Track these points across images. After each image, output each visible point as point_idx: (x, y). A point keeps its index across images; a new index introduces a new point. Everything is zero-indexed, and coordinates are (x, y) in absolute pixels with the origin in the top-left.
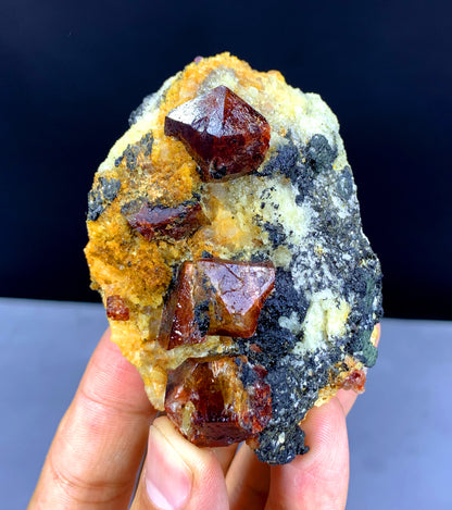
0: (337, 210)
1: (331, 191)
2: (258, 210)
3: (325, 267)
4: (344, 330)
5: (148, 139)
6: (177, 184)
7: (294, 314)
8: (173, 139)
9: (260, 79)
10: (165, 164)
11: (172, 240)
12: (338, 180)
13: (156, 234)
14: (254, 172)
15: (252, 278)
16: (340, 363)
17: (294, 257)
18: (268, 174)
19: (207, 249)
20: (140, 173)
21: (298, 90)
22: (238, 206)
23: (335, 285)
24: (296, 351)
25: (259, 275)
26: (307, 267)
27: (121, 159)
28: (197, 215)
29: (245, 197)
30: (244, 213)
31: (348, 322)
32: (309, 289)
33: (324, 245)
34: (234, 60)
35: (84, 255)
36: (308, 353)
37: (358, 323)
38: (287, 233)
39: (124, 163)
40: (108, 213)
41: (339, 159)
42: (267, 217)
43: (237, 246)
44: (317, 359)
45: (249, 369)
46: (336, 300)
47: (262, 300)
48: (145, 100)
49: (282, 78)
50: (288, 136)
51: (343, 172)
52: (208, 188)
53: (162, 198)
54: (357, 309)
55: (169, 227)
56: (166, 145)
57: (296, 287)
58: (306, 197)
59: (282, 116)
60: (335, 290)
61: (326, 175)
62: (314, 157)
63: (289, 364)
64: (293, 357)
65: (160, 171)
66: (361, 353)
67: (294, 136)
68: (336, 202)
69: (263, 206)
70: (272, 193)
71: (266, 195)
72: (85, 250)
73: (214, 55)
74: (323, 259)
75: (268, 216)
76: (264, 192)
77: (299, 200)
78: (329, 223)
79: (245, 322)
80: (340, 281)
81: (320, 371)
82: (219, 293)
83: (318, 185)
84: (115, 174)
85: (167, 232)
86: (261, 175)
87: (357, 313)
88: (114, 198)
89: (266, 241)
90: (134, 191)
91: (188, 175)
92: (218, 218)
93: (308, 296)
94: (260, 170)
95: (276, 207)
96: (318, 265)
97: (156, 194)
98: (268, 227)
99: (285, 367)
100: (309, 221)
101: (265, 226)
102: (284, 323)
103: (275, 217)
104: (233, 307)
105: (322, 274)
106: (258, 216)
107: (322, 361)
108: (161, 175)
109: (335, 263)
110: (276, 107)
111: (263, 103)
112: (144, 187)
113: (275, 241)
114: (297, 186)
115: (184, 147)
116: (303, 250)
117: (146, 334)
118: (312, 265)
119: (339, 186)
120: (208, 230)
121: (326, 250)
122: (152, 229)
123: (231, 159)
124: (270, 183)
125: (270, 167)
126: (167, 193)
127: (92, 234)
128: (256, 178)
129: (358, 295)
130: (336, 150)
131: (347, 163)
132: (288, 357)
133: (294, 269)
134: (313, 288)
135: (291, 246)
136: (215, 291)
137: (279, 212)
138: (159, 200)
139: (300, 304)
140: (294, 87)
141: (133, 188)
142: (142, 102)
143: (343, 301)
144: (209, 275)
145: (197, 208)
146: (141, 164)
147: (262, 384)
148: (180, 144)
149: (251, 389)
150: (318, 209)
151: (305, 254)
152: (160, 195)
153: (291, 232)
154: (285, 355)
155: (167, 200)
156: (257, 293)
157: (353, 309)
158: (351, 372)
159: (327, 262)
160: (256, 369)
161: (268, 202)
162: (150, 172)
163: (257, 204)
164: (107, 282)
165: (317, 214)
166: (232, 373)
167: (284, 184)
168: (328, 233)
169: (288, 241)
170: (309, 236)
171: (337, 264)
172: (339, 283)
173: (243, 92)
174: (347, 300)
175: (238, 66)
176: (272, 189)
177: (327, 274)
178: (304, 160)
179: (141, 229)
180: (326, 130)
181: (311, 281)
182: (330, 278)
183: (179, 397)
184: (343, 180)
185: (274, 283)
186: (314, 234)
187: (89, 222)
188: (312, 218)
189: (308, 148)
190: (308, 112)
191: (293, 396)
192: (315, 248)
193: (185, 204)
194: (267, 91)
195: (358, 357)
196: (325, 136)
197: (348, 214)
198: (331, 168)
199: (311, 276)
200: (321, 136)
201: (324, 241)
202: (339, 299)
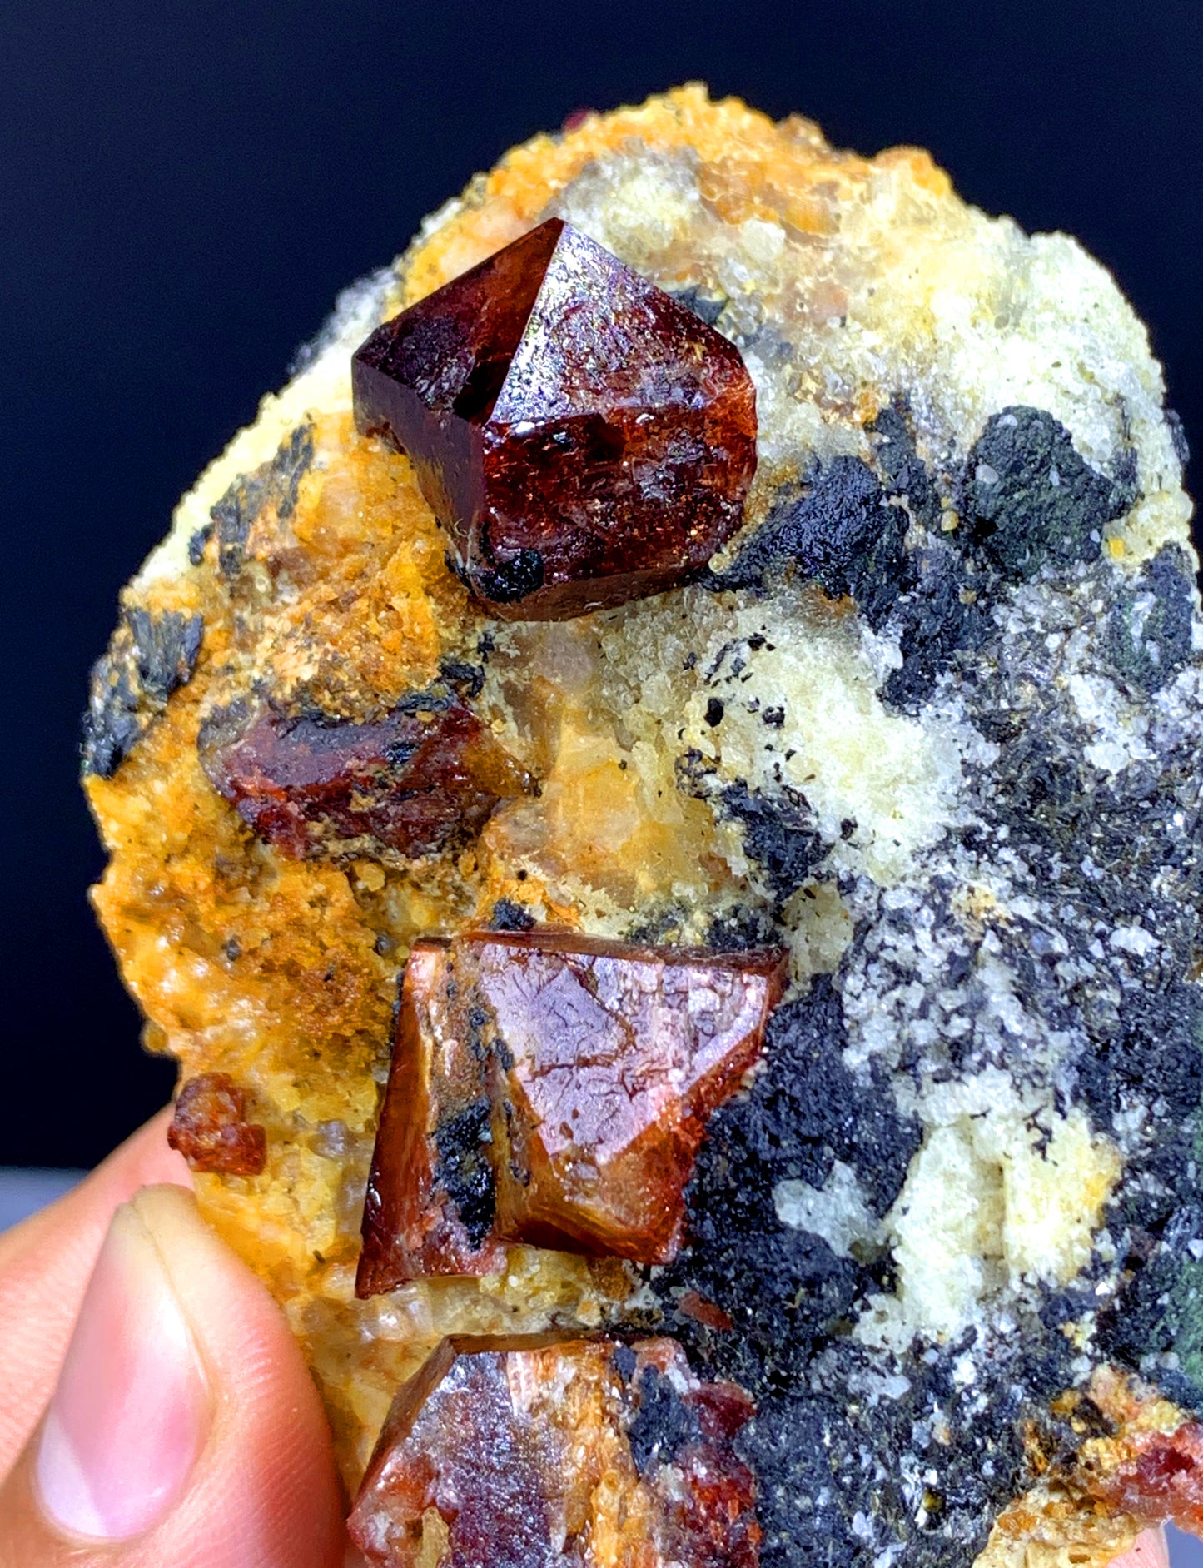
0: (1082, 735)
1: (1077, 650)
2: (697, 734)
3: (995, 979)
4: (1082, 1256)
5: (298, 450)
6: (373, 627)
7: (844, 1171)
8: (377, 447)
9: (831, 188)
10: (347, 547)
11: (396, 859)
12: (1118, 604)
13: (316, 829)
14: (697, 573)
15: (663, 1014)
16: (1069, 1399)
17: (863, 929)
18: (750, 581)
19: (517, 893)
20: (262, 585)
21: (1006, 225)
22: (634, 718)
23: (1035, 1056)
24: (867, 1331)
25: (700, 1000)
26: (904, 975)
27: (207, 534)
28: (459, 754)
29: (661, 677)
30: (660, 744)
31: (1111, 1221)
32: (908, 1065)
33: (1019, 887)
34: (734, 115)
35: (89, 914)
36: (918, 1348)
37: (1157, 1229)
38: (830, 831)
39: (212, 550)
40: (153, 748)
41: (1143, 514)
42: (735, 761)
43: (645, 881)
44: (965, 1372)
45: (666, 1396)
46: (1031, 1122)
47: (698, 1103)
49: (942, 180)
50: (892, 421)
51: (1148, 567)
52: (516, 640)
53: (317, 685)
54: (1149, 1165)
55: (362, 803)
56: (349, 473)
57: (854, 1059)
58: (945, 680)
59: (872, 338)
60: (1028, 1077)
61: (1060, 586)
62: (985, 507)
63: (841, 1388)
64: (859, 1358)
65: (324, 576)
66: (1173, 1361)
67: (920, 419)
68: (1090, 697)
69: (715, 713)
70: (757, 661)
71: (725, 671)
72: (96, 893)
74: (991, 944)
75: (742, 757)
76: (720, 658)
77: (903, 692)
78: (1040, 792)
79: (614, 1193)
80: (1060, 1041)
81: (984, 1424)
82: (522, 1072)
83: (1014, 628)
84: (187, 593)
85: (363, 822)
86: (722, 585)
87: (1150, 1185)
88: (174, 687)
89: (740, 865)
90: (242, 658)
91: (417, 591)
92: (561, 767)
93: (904, 1101)
94: (721, 563)
95: (776, 719)
96: (960, 971)
97: (300, 668)
98: (741, 803)
99: (825, 1397)
100: (949, 778)
101: (726, 795)
102: (795, 1206)
103: (767, 762)
104: (567, 1131)
105: (976, 1007)
106: (693, 754)
107: (991, 1386)
108: (326, 591)
109: (1051, 961)
110: (857, 300)
111: (806, 284)
112: (267, 641)
113: (776, 864)
114: (895, 629)
115: (411, 479)
116: (892, 902)
117: (323, 1235)
118: (932, 961)
119: (1117, 632)
120: (522, 814)
121: (1025, 908)
122: (293, 808)
123: (560, 520)
124: (750, 618)
125: (761, 552)
126: (336, 664)
127: (112, 835)
128: (705, 599)
129: (1160, 1107)
130: (1128, 473)
131: (1181, 534)
132: (832, 1356)
133: (853, 983)
134: (929, 1066)
135: (848, 886)
136: (508, 1063)
137: (789, 738)
138: (305, 690)
139: (866, 1133)
140: (993, 210)
141: (243, 646)
143: (1074, 1130)
144: (496, 999)
145: (461, 726)
146: (263, 552)
147: (721, 1457)
148: (400, 466)
149: (671, 1479)
150: (994, 728)
151: (900, 921)
152: (308, 673)
153: (848, 827)
154: (819, 1344)
155: (337, 690)
156: (676, 1075)
157: (1133, 1169)
158: (1141, 1441)
159: (1007, 955)
160: (702, 1398)
161: (733, 693)
162: (299, 582)
163: (697, 708)
164: (187, 1022)
165: (988, 753)
166: (594, 1408)
167: (815, 624)
168: (1037, 834)
169: (841, 863)
170: (944, 846)
171: (1066, 970)
172: (1058, 1051)
173: (717, 244)
174: (1102, 1123)
175: (744, 138)
176: (756, 643)
177: (1004, 1007)
178: (949, 522)
179: (253, 808)
180: (1078, 388)
181: (923, 1032)
182: (1015, 1028)
183: (391, 1489)
184: (1144, 605)
185: (756, 1042)
186: (969, 838)
187: (91, 782)
188: (968, 768)
189: (971, 469)
190: (1008, 315)
191: (862, 1526)
192: (959, 897)
193: (407, 709)
194: (845, 238)
195: (1155, 1377)
196: (1055, 417)
197: (1140, 751)
198: (1093, 554)
199: (923, 1013)
200: (1031, 417)
201: (1020, 869)
202: (1049, 1118)
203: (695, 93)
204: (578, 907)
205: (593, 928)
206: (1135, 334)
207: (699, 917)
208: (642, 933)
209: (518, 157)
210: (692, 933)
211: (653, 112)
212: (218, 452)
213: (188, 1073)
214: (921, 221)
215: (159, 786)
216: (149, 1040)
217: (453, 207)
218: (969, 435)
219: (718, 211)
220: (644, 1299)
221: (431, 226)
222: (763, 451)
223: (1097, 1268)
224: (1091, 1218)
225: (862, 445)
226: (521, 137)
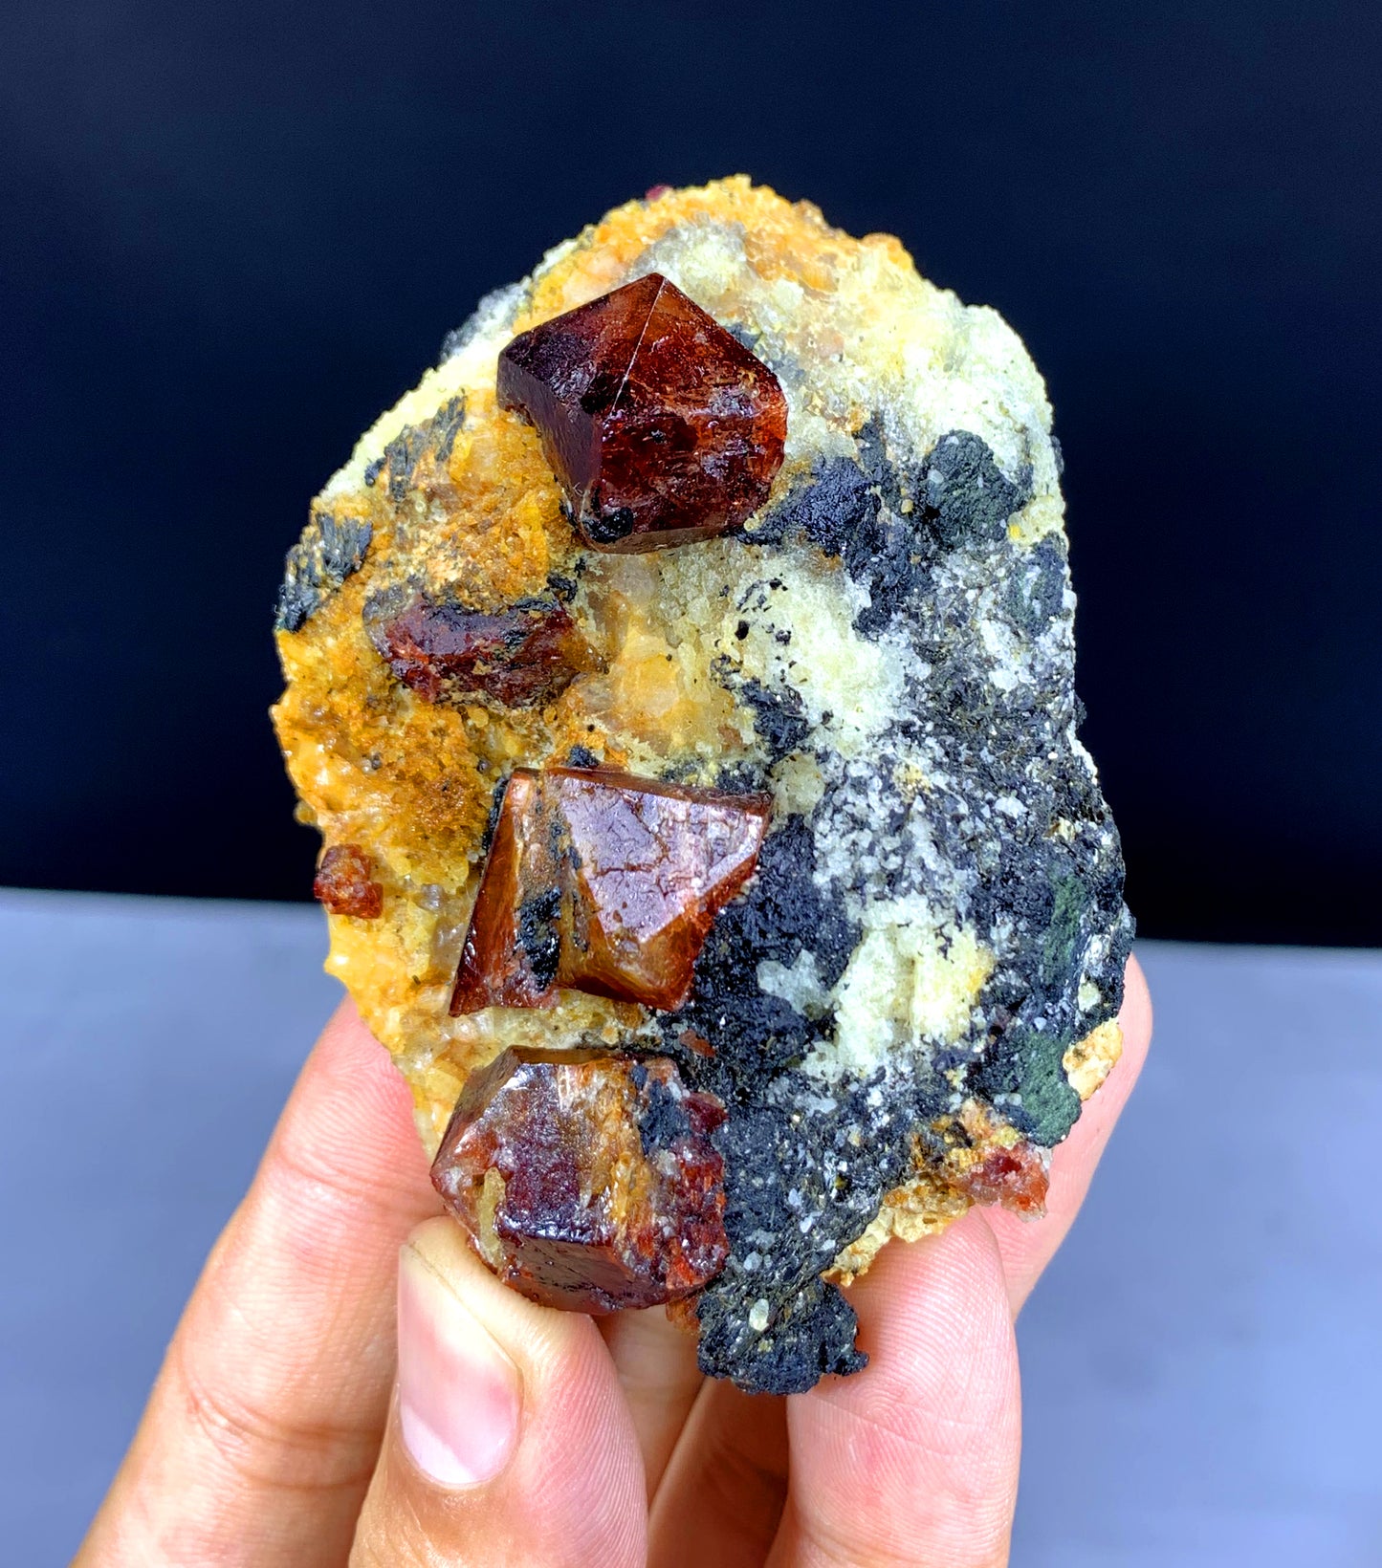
0: (988, 663)
1: (986, 603)
2: (728, 644)
3: (920, 830)
4: (964, 1024)
5: (453, 413)
6: (505, 549)
7: (807, 957)
8: (513, 419)
9: (831, 258)
10: (486, 488)
11: (498, 706)
12: (1016, 572)
13: (447, 683)
14: (735, 529)
15: (689, 838)
16: (945, 1121)
17: (831, 788)
18: (772, 540)
19: (587, 740)
20: (420, 507)
21: (949, 295)
22: (681, 626)
23: (943, 886)
24: (811, 1066)
25: (714, 831)
26: (859, 824)
27: (380, 465)
28: (558, 641)
29: (703, 600)
30: (698, 647)
31: (984, 1001)
32: (858, 887)
33: (937, 765)
34: (766, 198)
35: (270, 725)
36: (846, 1080)
37: (1014, 1008)
38: (814, 718)
39: (384, 478)
40: (330, 613)
41: (1034, 509)
42: (753, 665)
43: (677, 739)
44: (875, 1098)
45: (668, 1101)
46: (939, 932)
47: (711, 904)
48: (485, 304)
49: (907, 259)
50: (871, 431)
51: (1037, 549)
52: (601, 564)
53: (459, 585)
54: (1013, 965)
55: (480, 669)
56: (491, 435)
57: (820, 879)
58: (898, 617)
59: (861, 372)
60: (939, 901)
61: (979, 557)
62: (934, 499)
63: (789, 1104)
64: (804, 1084)
65: (468, 506)
66: (1017, 1100)
67: (890, 431)
68: (994, 637)
69: (743, 631)
70: (774, 598)
71: (752, 602)
72: (276, 712)
73: (702, 183)
74: (919, 805)
75: (758, 663)
76: (749, 592)
77: (868, 624)
78: (957, 700)
79: (648, 963)
80: (961, 875)
81: (885, 1135)
82: (588, 873)
83: (945, 584)
84: (361, 506)
85: (480, 681)
86: (752, 540)
87: (1012, 978)
88: (349, 573)
89: (749, 737)
90: (401, 557)
91: (537, 525)
92: (626, 654)
93: (853, 912)
94: (752, 525)
95: (785, 639)
96: (898, 823)
97: (447, 572)
98: (754, 695)
99: (777, 1109)
100: (896, 687)
101: (745, 688)
102: (771, 979)
103: (776, 668)
104: (617, 917)
105: (906, 848)
106: (725, 658)
107: (892, 1109)
108: (468, 517)
109: (958, 819)
110: (851, 344)
111: (815, 328)
112: (423, 548)
113: (775, 739)
114: (867, 580)
115: (538, 445)
116: (854, 771)
117: (420, 964)
118: (879, 816)
119: (1014, 592)
120: (595, 685)
121: (940, 780)
122: (432, 669)
123: (647, 489)
124: (773, 566)
125: (782, 520)
126: (474, 572)
127: (291, 670)
128: (739, 549)
129: (1022, 925)
130: (1027, 482)
131: (1058, 525)
132: (785, 1082)
133: (823, 826)
134: (871, 888)
135: (823, 757)
136: (578, 864)
137: (792, 652)
138: (450, 588)
139: (824, 932)
140: (941, 285)
141: (401, 548)
142: (475, 309)
143: (966, 939)
144: (571, 818)
145: (559, 623)
146: (423, 484)
147: (703, 1147)
148: (529, 435)
149: (667, 1161)
150: (929, 653)
151: (860, 786)
152: (454, 576)
153: (827, 717)
154: (777, 1072)
155: (474, 591)
156: (697, 882)
157: (1001, 966)
158: (988, 1151)
159: (927, 814)
160: (692, 1105)
161: (758, 620)
162: (448, 508)
163: (730, 626)
164: (332, 806)
165: (923, 670)
166: (615, 1107)
167: (816, 573)
168: (953, 730)
169: (818, 741)
170: (889, 733)
171: (966, 826)
172: (959, 883)
173: (756, 294)
174: (983, 935)
175: (774, 217)
176: (775, 585)
177: (924, 849)
178: (906, 507)
179: (403, 666)
180: (998, 419)
181: (869, 864)
182: (931, 865)
183: (465, 1154)
184: (1033, 574)
185: (753, 861)
186: (906, 729)
187: (280, 633)
188: (908, 679)
189: (925, 472)
190: (952, 364)
191: (794, 1199)
192: (899, 771)
193: (524, 607)
194: (842, 295)
195: (1006, 1109)
196: (984, 440)
197: (1026, 678)
198: (1000, 536)
199: (871, 851)
200: (969, 439)
201: (939, 752)
202: (951, 930)
203: (742, 181)
204: (627, 753)
205: (636, 769)
206: (1038, 383)
207: (713, 767)
208: (669, 775)
209: (617, 216)
210: (707, 777)
211: (712, 193)
212: (390, 406)
213: (330, 842)
214: (894, 288)
215: (330, 642)
216: (300, 814)
217: (568, 246)
218: (923, 448)
219: (758, 270)
220: (651, 1029)
221: (552, 257)
222: (787, 449)
223: (974, 1033)
224: (971, 997)
225: (852, 449)
226: (619, 202)
